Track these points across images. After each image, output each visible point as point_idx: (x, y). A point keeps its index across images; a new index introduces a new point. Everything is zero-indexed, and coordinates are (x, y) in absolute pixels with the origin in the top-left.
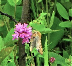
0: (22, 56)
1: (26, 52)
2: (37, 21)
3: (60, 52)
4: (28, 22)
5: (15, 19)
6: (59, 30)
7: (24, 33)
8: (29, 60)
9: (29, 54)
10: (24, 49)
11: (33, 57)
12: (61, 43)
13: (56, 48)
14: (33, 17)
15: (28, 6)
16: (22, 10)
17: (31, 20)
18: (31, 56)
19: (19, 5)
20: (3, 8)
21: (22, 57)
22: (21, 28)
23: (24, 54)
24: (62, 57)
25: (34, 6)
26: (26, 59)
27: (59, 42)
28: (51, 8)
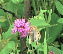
0: (23, 49)
1: (27, 46)
2: (38, 17)
3: (59, 46)
4: (29, 18)
5: (17, 16)
6: (56, 25)
7: (22, 28)
8: (30, 53)
9: (30, 47)
10: (26, 43)
11: (33, 50)
12: (59, 37)
13: (55, 43)
14: (34, 14)
15: (29, 4)
16: (24, 7)
17: (32, 16)
18: (32, 49)
19: (21, 2)
20: (6, 6)
21: (24, 51)
22: (19, 23)
23: (25, 48)
24: (60, 50)
25: (35, 3)
26: (27, 52)
27: (58, 37)
28: (50, 5)
